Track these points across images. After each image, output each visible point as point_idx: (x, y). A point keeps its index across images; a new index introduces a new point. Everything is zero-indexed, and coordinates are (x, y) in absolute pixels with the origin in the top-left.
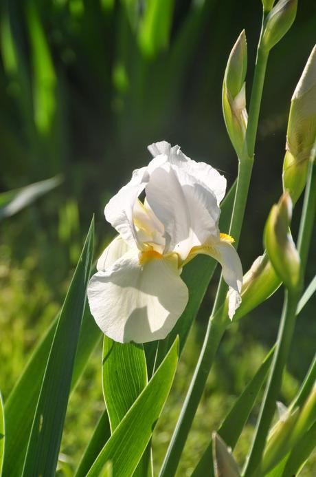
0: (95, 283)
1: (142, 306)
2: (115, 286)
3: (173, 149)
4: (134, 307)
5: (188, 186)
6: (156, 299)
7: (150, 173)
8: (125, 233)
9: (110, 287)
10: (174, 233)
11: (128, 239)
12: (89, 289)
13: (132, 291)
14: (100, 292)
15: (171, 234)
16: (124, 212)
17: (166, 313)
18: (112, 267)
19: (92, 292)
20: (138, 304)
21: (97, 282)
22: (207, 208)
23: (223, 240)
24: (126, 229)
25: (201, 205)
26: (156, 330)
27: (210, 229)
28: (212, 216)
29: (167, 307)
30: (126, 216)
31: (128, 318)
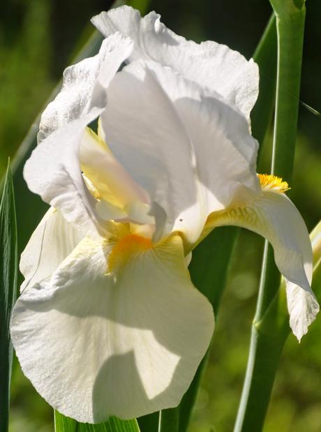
0: (24, 314)
1: (124, 349)
2: (64, 317)
3: (145, 21)
4: (107, 353)
5: (186, 99)
6: (149, 334)
7: (106, 85)
8: (71, 210)
9: (53, 318)
10: (170, 200)
11: (79, 220)
12: (13, 329)
13: (100, 324)
14: (35, 332)
15: (164, 204)
16: (63, 169)
17: (174, 359)
18: (54, 280)
19: (21, 334)
20: (115, 347)
21: (28, 312)
22: (229, 137)
23: (266, 188)
24: (72, 202)
25: (216, 132)
26: (158, 393)
27: (241, 178)
28: (241, 152)
29: (172, 348)
30: (69, 177)
31: (97, 373)
